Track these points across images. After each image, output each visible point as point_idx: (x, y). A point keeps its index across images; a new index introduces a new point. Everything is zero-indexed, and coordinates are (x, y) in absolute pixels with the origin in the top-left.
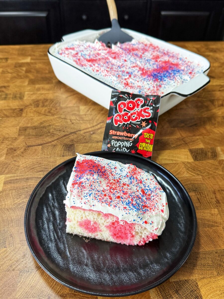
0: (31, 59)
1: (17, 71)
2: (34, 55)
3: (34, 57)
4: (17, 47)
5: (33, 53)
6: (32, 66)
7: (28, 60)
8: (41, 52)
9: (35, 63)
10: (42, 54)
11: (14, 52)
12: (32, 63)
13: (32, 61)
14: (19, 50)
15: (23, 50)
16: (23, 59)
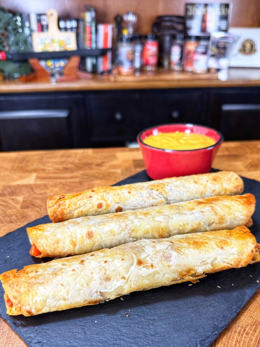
0: (38, 178)
1: (4, 204)
2: (43, 170)
3: (43, 175)
4: (13, 155)
5: (41, 167)
6: (37, 191)
7: (31, 179)
8: (56, 163)
9: (45, 186)
10: (58, 166)
11: (5, 165)
12: (38, 186)
13: (39, 182)
14: (14, 161)
15: (23, 160)
16: (21, 178)
